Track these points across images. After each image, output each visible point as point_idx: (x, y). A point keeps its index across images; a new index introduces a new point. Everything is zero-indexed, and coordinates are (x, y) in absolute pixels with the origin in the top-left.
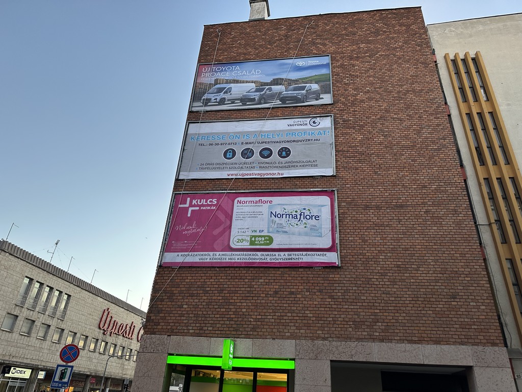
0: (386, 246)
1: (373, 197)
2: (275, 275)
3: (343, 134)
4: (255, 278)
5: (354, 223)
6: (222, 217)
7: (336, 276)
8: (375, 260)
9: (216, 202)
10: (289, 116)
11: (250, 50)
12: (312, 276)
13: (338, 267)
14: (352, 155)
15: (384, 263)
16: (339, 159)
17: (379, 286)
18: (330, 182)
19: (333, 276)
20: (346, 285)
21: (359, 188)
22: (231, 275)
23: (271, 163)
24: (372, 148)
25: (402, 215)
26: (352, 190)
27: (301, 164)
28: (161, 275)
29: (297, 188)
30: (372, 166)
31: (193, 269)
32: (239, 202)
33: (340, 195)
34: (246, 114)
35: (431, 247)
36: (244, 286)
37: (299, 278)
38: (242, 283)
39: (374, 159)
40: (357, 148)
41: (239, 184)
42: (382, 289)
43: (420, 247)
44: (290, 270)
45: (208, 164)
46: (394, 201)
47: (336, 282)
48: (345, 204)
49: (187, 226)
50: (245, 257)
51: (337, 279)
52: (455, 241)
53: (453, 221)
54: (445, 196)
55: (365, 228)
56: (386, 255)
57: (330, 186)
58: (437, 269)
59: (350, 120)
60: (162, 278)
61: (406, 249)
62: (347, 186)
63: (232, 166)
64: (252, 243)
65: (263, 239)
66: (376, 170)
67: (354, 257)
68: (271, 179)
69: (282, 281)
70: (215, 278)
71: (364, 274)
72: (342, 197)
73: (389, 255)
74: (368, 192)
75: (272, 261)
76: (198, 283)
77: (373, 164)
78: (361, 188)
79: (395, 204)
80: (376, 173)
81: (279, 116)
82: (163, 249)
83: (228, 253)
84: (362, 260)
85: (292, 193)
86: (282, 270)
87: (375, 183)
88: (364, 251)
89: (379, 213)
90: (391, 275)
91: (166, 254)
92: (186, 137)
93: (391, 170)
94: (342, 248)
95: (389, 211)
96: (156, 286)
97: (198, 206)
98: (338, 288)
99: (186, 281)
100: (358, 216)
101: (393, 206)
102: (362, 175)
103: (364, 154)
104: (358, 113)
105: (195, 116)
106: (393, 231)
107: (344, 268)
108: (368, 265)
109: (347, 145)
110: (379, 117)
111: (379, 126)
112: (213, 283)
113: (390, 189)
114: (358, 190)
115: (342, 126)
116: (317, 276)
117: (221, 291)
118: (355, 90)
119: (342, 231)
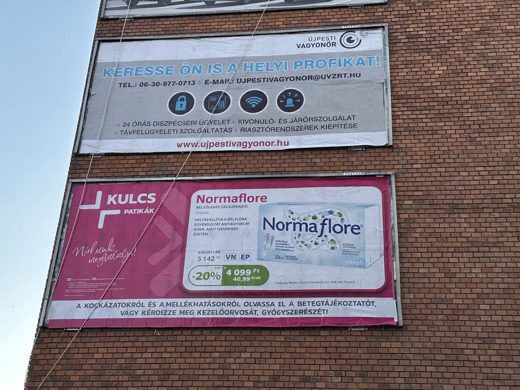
0: (493, 286)
1: (467, 188)
2: (273, 344)
3: (406, 64)
4: (232, 349)
5: (430, 240)
6: (166, 229)
7: (393, 345)
8: (471, 312)
9: (154, 200)
10: (299, 28)
12: (347, 344)
13: (397, 327)
14: (423, 104)
15: (488, 318)
16: (400, 113)
17: (478, 364)
18: (380, 158)
19: (388, 344)
20: (413, 363)
21: (439, 169)
22: (185, 344)
23: (265, 121)
24: (464, 90)
26: (425, 175)
27: (323, 123)
28: (45, 346)
29: (316, 171)
30: (465, 127)
31: (109, 334)
32: (201, 199)
33: (401, 184)
34: (214, 23)
36: (212, 366)
37: (320, 350)
38: (208, 360)
39: (469, 113)
40: (436, 92)
41: (201, 163)
42: (485, 370)
44: (303, 333)
45: (138, 124)
46: (507, 196)
47: (394, 357)
48: (411, 202)
49: (98, 247)
50: (214, 308)
51: (396, 350)
55: (452, 250)
56: (492, 302)
57: (381, 167)
59: (421, 36)
60: (47, 351)
62: (415, 166)
63: (186, 127)
64: (226, 280)
65: (249, 272)
66: (472, 135)
67: (429, 306)
68: (264, 154)
69: (287, 356)
70: (153, 350)
71: (448, 339)
72: (405, 189)
73: (497, 302)
74: (456, 178)
75: (267, 316)
76: (119, 361)
77: (467, 123)
78: (443, 170)
79: (510, 201)
80: (472, 140)
81: (279, 28)
82: (48, 293)
83: (179, 300)
84: (446, 312)
85: (307, 182)
86: (287, 333)
87: (471, 160)
88: (449, 296)
89: (479, 220)
90: (503, 341)
91: (54, 303)
92: (94, 69)
93: (502, 134)
94: (406, 290)
95: (497, 215)
96: (36, 368)
97: (118, 207)
98: (396, 369)
99: (96, 356)
100: (437, 226)
101: (506, 205)
102: (445, 144)
103: (449, 103)
104: (436, 21)
105: (111, 28)
106: (507, 255)
107: (409, 328)
108: (456, 323)
109: (416, 85)
110: (479, 29)
111: (478, 47)
112: (149, 361)
113: (501, 173)
114: (438, 174)
115: (405, 48)
116: (357, 345)
117: (165, 376)
119: (405, 255)
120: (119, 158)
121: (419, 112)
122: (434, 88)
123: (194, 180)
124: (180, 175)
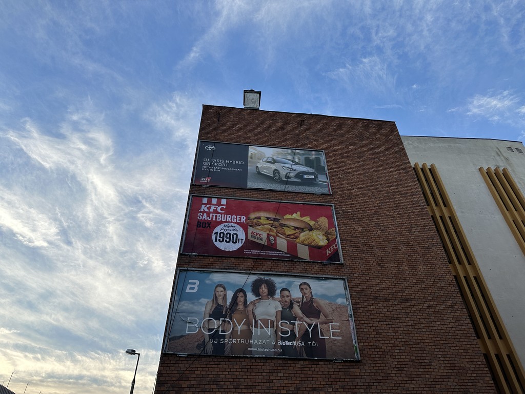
0: (399, 340)
1: (380, 288)
2: (295, 369)
3: (345, 224)
4: (273, 371)
5: (367, 314)
7: (357, 370)
8: (391, 354)
10: (292, 201)
11: (249, 135)
14: (354, 244)
15: (399, 357)
16: (345, 248)
17: (398, 382)
18: (338, 270)
19: (354, 370)
20: (367, 381)
21: (366, 278)
22: (247, 367)
24: (372, 240)
25: (408, 309)
26: (360, 280)
28: (166, 365)
29: (308, 273)
30: (375, 258)
33: (350, 284)
34: (251, 194)
35: (438, 342)
36: (263, 381)
38: (260, 377)
39: (376, 251)
40: (359, 239)
42: (401, 385)
43: (428, 341)
46: (399, 294)
47: (357, 377)
48: (356, 294)
51: (358, 374)
52: (457, 337)
53: (452, 316)
54: (441, 292)
55: (378, 320)
56: (399, 348)
57: (339, 274)
58: (447, 365)
59: (349, 212)
61: (418, 344)
62: (355, 275)
66: (379, 262)
67: (371, 350)
68: (281, 261)
70: (229, 370)
71: (382, 368)
72: (352, 286)
73: (402, 348)
74: (375, 283)
76: (210, 376)
77: (376, 256)
78: (368, 278)
79: (400, 297)
80: (379, 265)
81: (282, 200)
84: (379, 353)
86: (302, 362)
87: (380, 275)
88: (380, 345)
90: (407, 369)
93: (392, 263)
95: (396, 303)
96: (161, 378)
100: (370, 307)
101: (399, 299)
102: (367, 266)
103: (366, 245)
104: (355, 206)
105: (198, 190)
106: (404, 324)
107: (364, 361)
108: (385, 359)
109: (350, 235)
110: (374, 212)
111: (375, 221)
112: (227, 376)
113: (395, 282)
114: (366, 280)
115: (342, 217)
116: (338, 370)
117: (237, 386)
118: (349, 184)
119: (356, 322)
120: (204, 257)
121: (353, 248)
122: (358, 237)
123: (246, 273)
124: (238, 269)
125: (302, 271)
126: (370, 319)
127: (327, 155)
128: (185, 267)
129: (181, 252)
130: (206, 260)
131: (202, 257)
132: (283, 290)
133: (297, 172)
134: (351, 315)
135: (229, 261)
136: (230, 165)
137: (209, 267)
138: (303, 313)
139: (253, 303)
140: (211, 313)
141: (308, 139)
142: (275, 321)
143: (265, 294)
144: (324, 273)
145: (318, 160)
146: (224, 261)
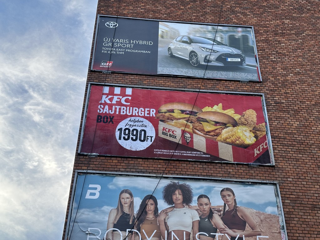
3: (277, 118)
10: (212, 90)
11: (160, 8)
14: (289, 143)
16: (276, 147)
18: (268, 173)
21: (303, 183)
24: (311, 137)
26: (295, 185)
30: (314, 159)
33: (283, 190)
34: (161, 81)
40: (295, 136)
41: (159, 166)
48: (289, 201)
55: (316, 233)
57: (269, 178)
59: (283, 103)
62: (289, 179)
68: (198, 163)
72: (285, 193)
74: (313, 189)
77: (315, 156)
78: (305, 183)
81: (200, 89)
100: (306, 217)
102: (304, 168)
103: (304, 144)
104: (290, 95)
105: (97, 77)
109: (283, 131)
110: (314, 103)
111: (315, 113)
114: (302, 186)
115: (274, 109)
118: (284, 69)
119: (290, 234)
120: (107, 158)
121: (287, 147)
122: (294, 134)
123: (156, 177)
124: (146, 172)
125: (224, 175)
126: (307, 232)
127: (256, 32)
128: (83, 170)
129: (79, 152)
130: (109, 161)
131: (104, 158)
132: (201, 197)
133: (218, 54)
134: (283, 226)
135: (136, 162)
136: (137, 46)
137: (112, 169)
138: (225, 223)
139: (166, 212)
140: (115, 223)
141: (233, 12)
142: (192, 233)
143: (179, 202)
144: (251, 177)
145: (245, 38)
146: (130, 162)
